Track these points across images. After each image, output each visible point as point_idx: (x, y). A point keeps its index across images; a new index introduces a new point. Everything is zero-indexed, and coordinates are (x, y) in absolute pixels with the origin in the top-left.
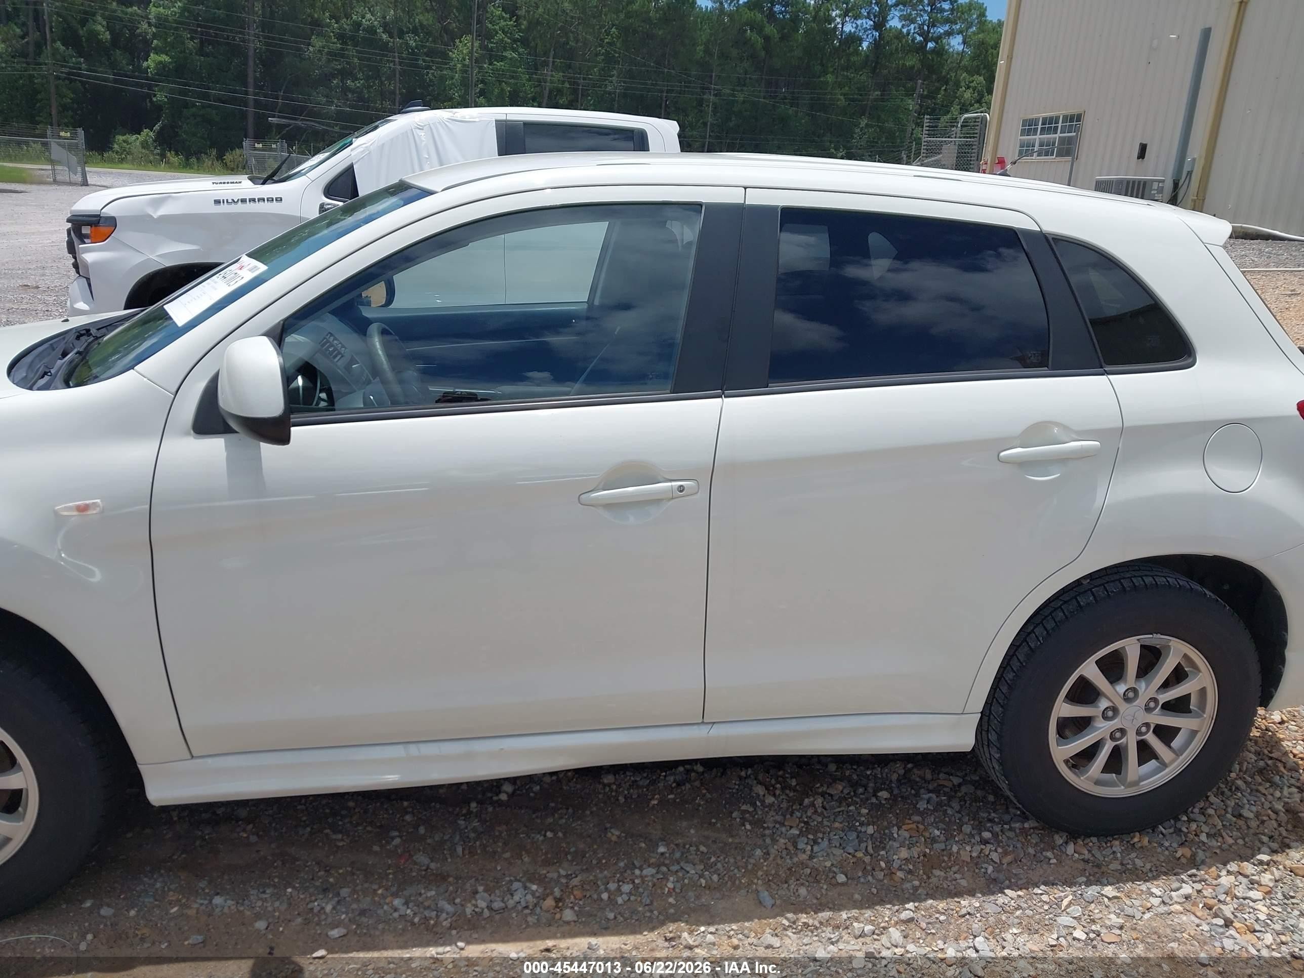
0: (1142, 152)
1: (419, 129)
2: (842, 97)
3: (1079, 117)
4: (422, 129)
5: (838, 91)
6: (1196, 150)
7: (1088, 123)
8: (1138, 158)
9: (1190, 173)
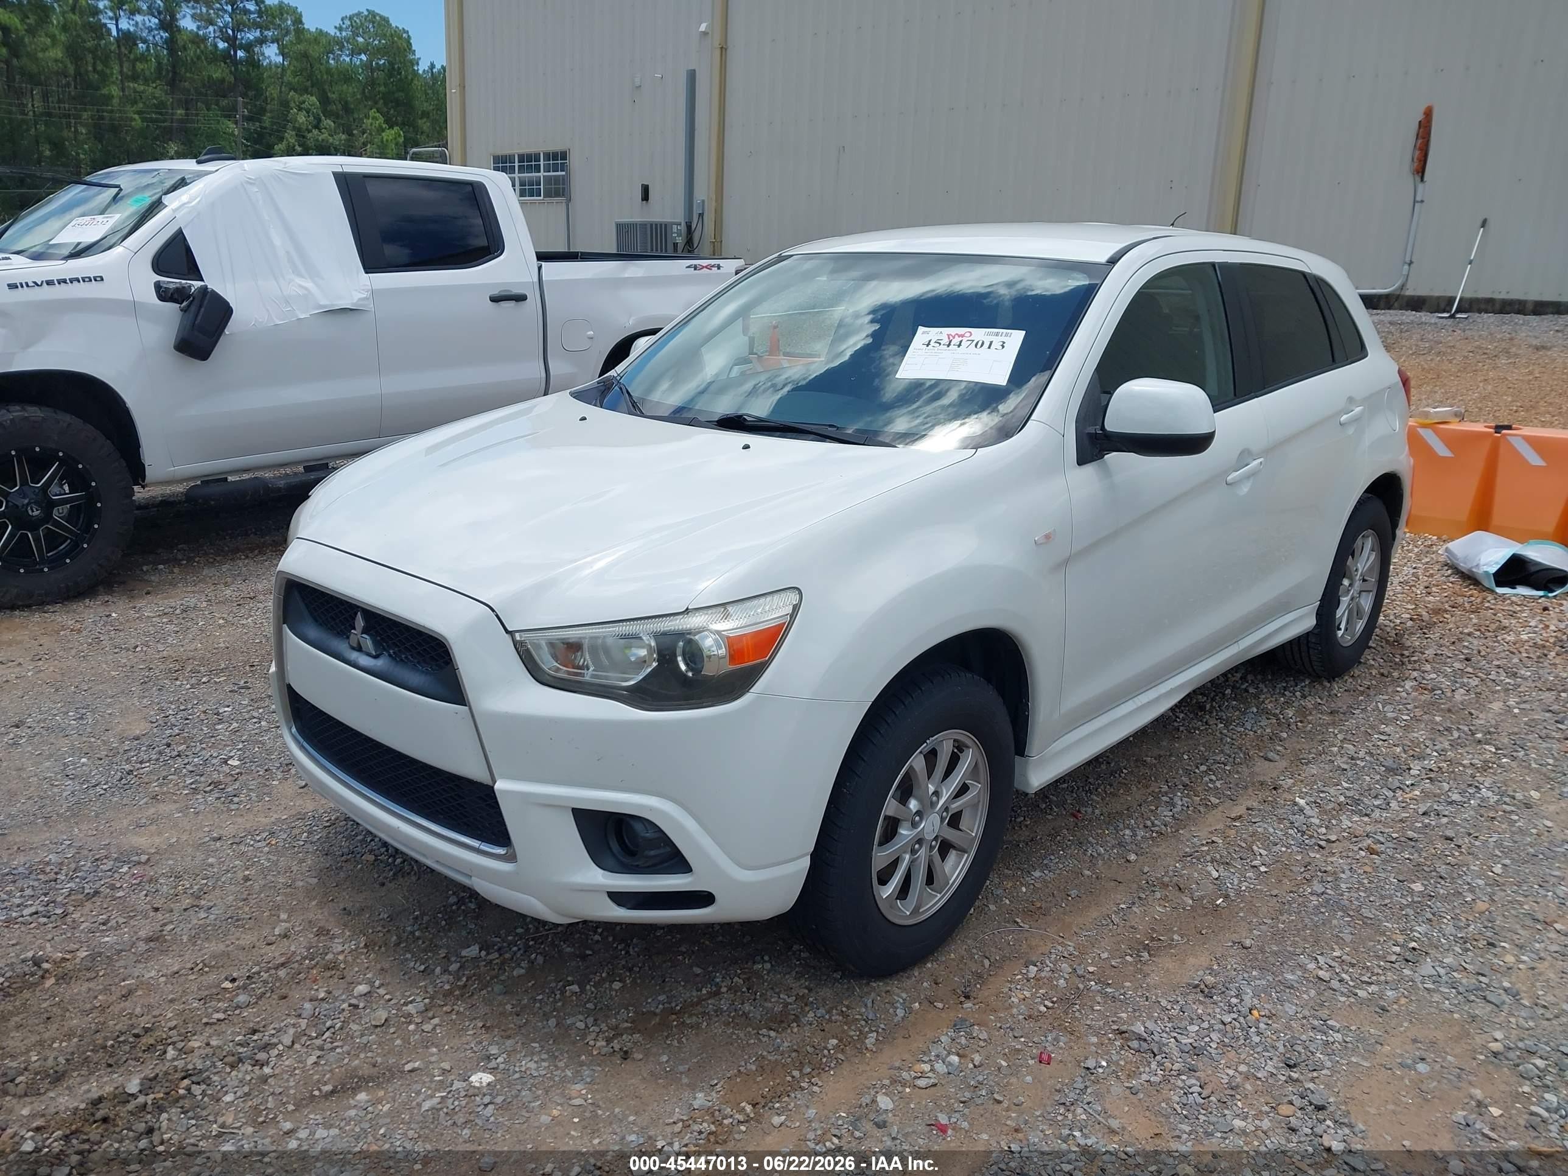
0: (646, 195)
1: (251, 184)
2: (136, 117)
3: (564, 155)
4: (254, 184)
5: (128, 108)
6: (702, 192)
7: (575, 161)
8: (642, 200)
9: (701, 215)
